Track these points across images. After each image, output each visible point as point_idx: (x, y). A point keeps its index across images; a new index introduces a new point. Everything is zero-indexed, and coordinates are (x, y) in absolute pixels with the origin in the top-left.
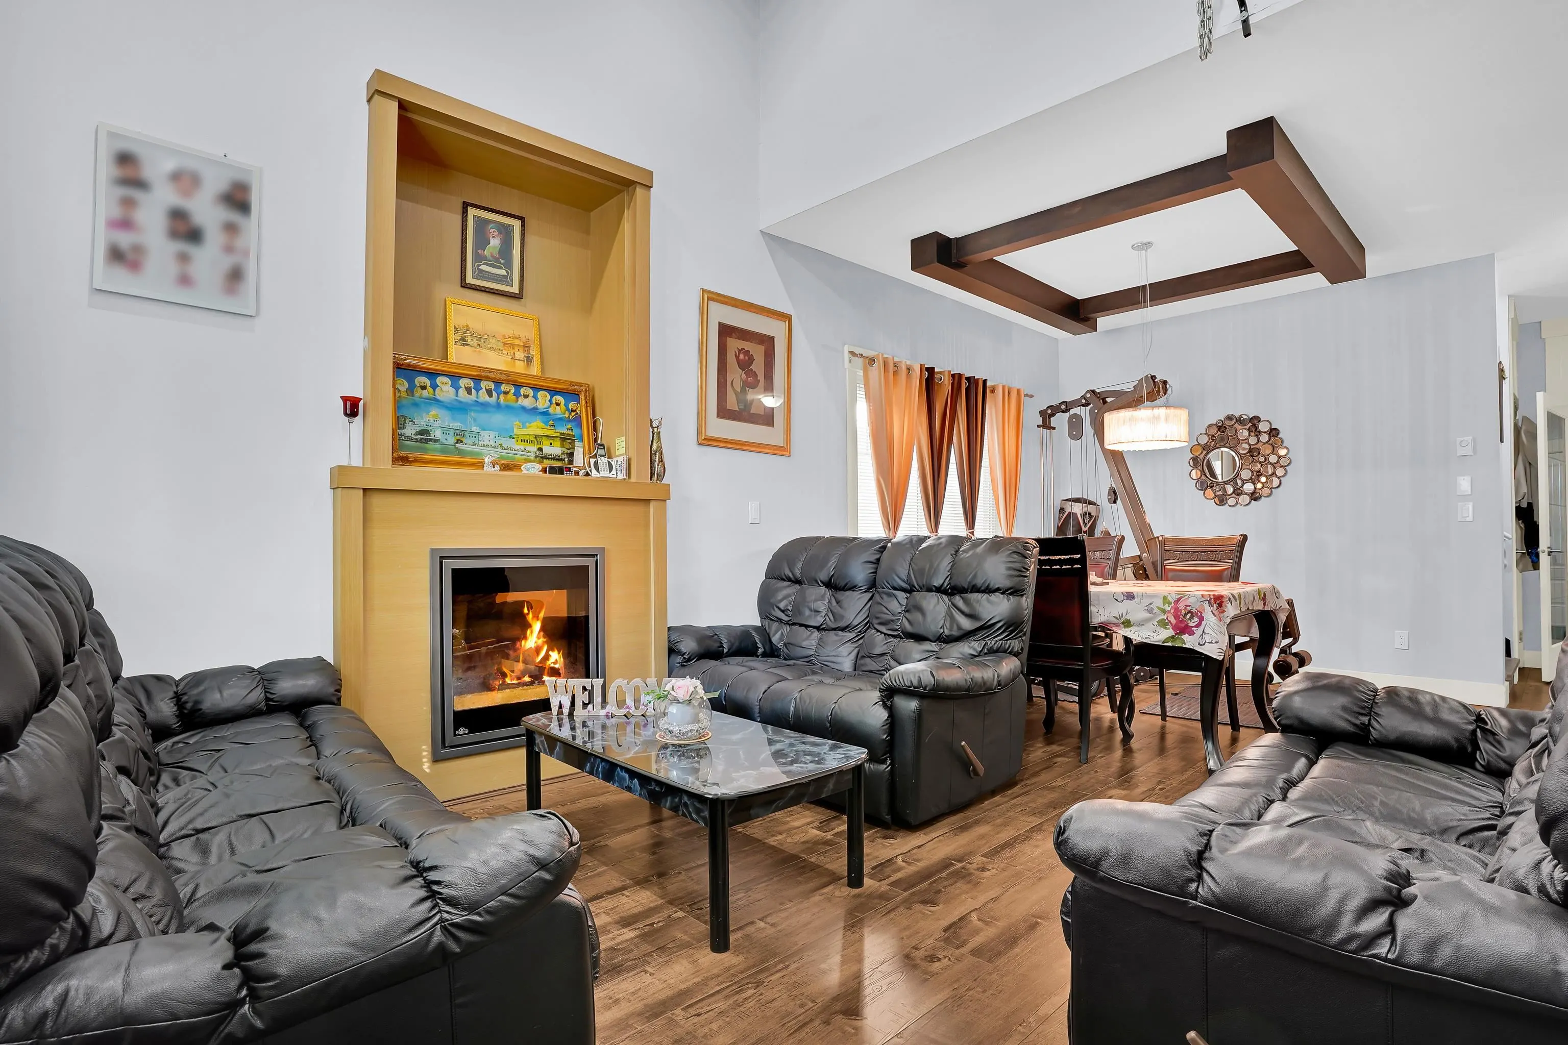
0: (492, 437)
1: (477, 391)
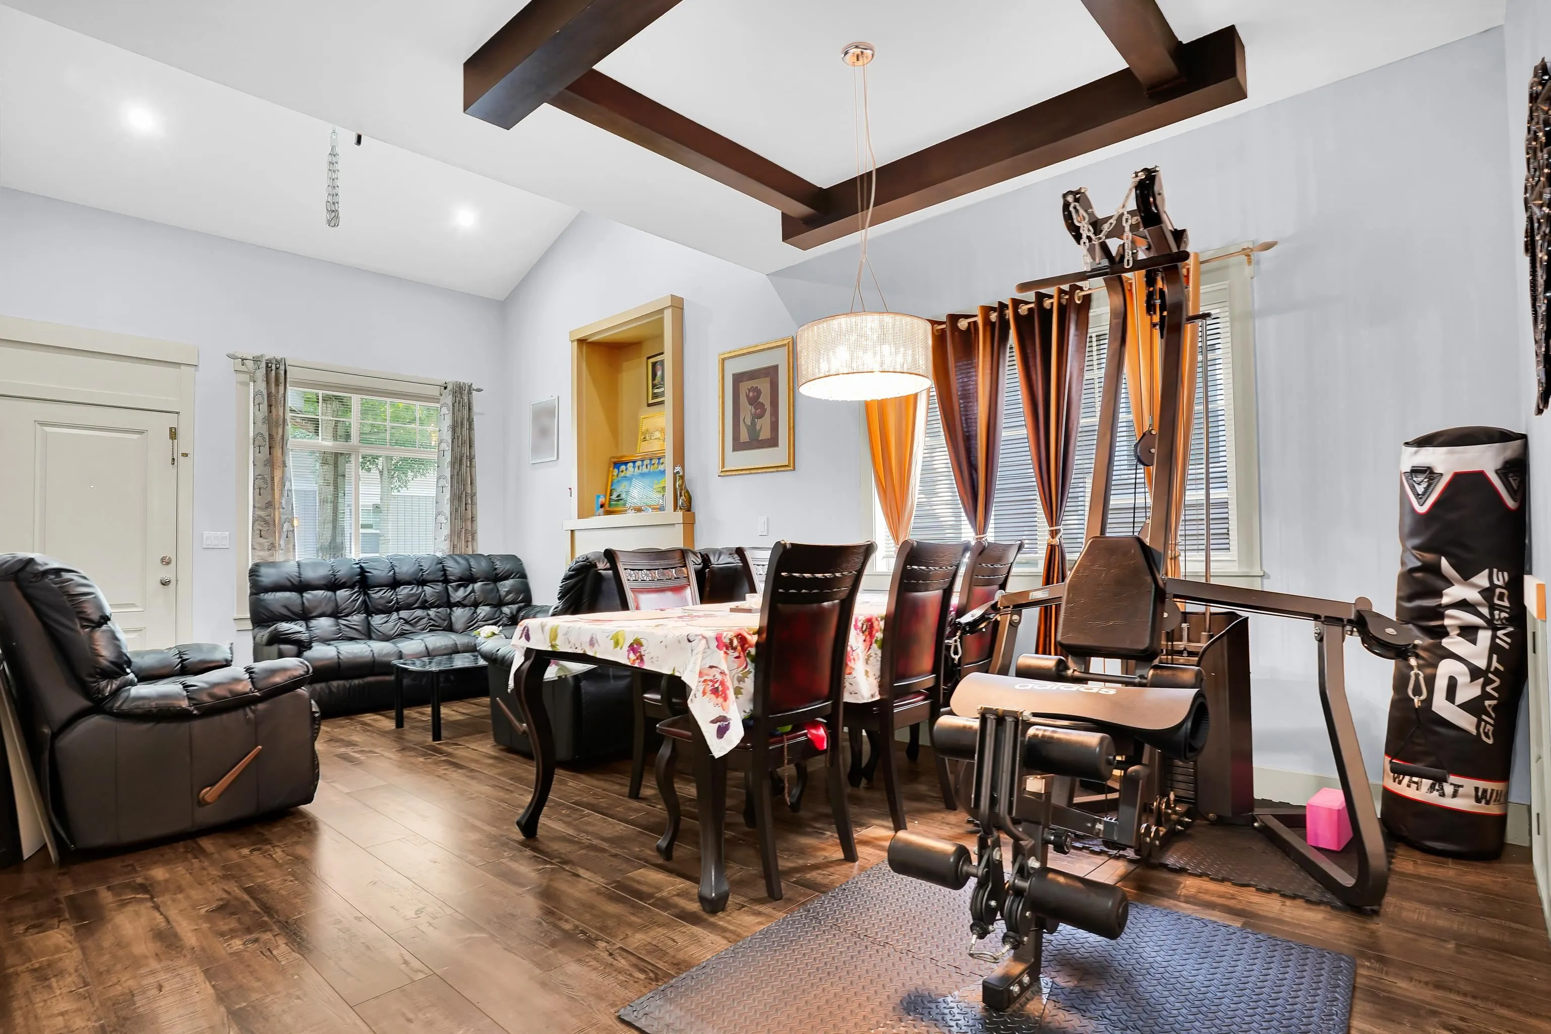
1: (642, 467)
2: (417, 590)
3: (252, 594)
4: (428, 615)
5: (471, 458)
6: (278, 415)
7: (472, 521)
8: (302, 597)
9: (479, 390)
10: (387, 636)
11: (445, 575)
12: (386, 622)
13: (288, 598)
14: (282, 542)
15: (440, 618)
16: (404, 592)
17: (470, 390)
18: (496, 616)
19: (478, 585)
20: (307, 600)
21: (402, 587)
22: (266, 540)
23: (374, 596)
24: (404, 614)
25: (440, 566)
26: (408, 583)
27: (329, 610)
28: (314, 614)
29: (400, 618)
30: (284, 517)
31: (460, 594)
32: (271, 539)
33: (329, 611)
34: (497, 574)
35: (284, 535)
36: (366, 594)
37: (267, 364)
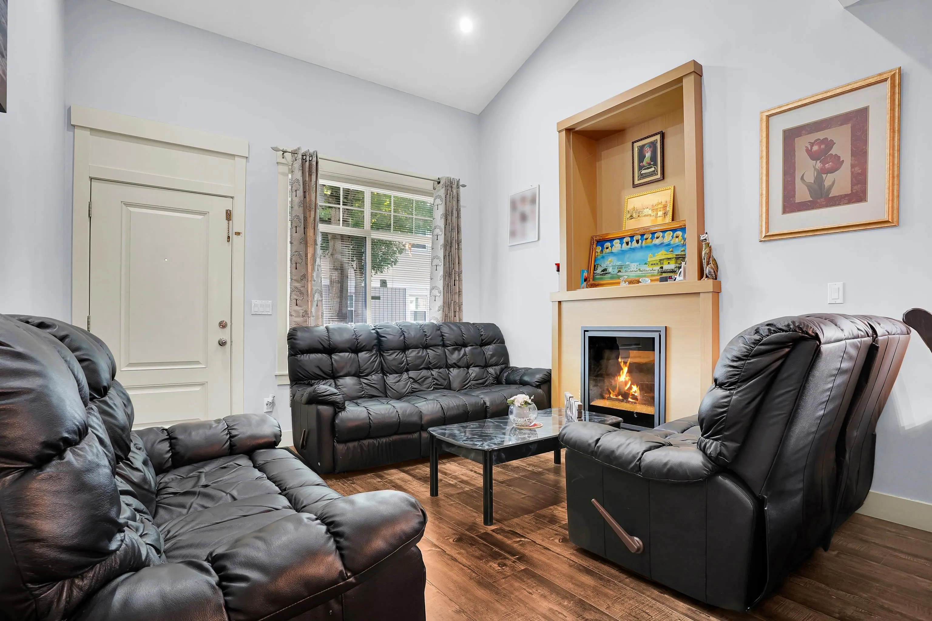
0: (636, 266)
1: (631, 242)
2: (423, 353)
3: (290, 355)
4: (432, 375)
5: (459, 243)
6: (311, 200)
7: (459, 295)
8: (331, 358)
9: (464, 186)
10: (400, 394)
11: (443, 340)
12: (399, 381)
13: (320, 360)
14: (313, 310)
15: (441, 377)
16: (412, 354)
17: (458, 185)
18: (485, 376)
19: (468, 349)
20: (335, 361)
21: (410, 350)
22: (301, 308)
23: (388, 357)
24: (412, 374)
25: (439, 332)
26: (416, 347)
27: (353, 370)
28: (341, 374)
29: (410, 378)
30: (315, 288)
31: (455, 357)
32: (305, 307)
33: (353, 372)
34: (482, 340)
35: (315, 304)
36: (381, 355)
37: (303, 156)
